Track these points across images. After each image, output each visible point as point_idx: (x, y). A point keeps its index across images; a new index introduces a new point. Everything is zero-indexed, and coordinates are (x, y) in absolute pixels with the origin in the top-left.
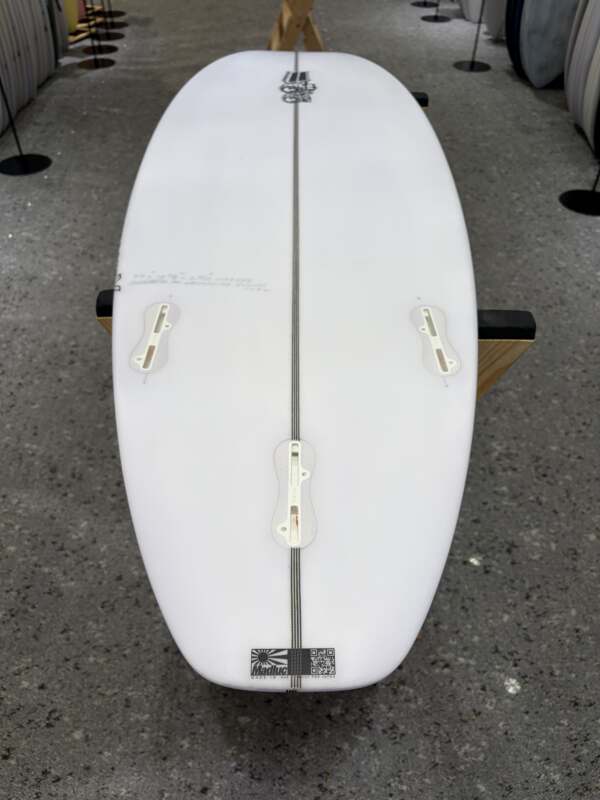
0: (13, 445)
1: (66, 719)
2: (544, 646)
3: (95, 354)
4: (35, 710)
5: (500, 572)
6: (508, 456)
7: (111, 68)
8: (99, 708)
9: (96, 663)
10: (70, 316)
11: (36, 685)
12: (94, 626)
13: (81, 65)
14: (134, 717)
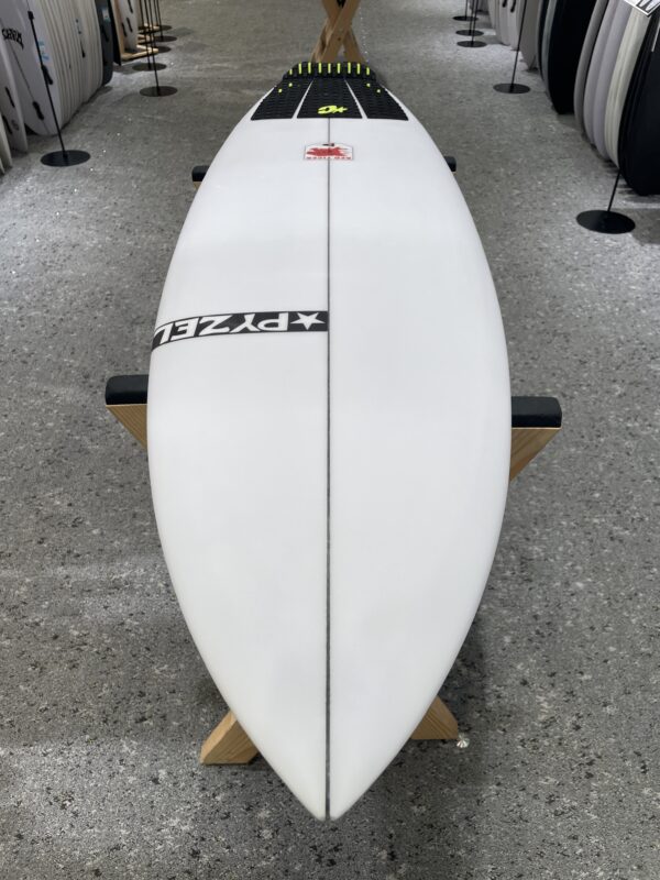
1: (87, 523)
4: (64, 517)
11: (67, 502)
14: (138, 523)
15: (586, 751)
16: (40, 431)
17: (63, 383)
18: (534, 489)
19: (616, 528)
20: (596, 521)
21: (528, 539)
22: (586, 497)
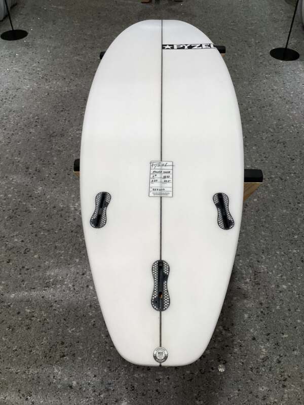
15: (283, 374)
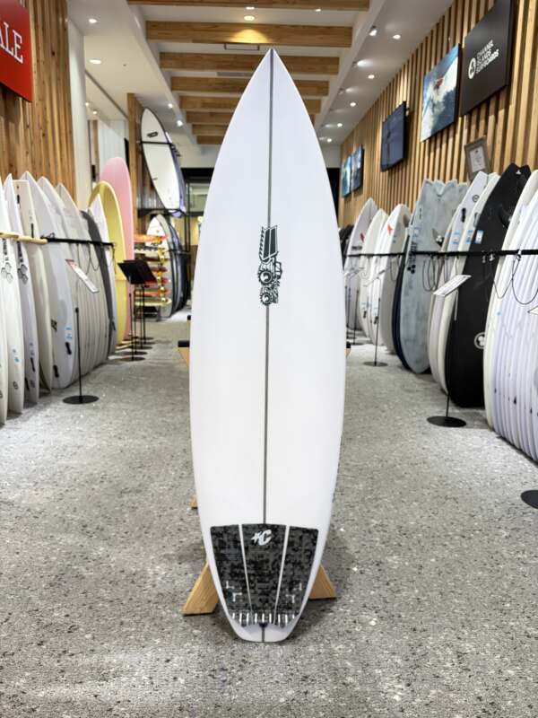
0: (60, 515)
1: (81, 629)
2: (395, 605)
3: (117, 479)
4: (61, 625)
5: (371, 574)
6: (382, 525)
7: (142, 362)
8: (103, 625)
9: (103, 607)
10: (103, 463)
11: (64, 614)
12: (104, 591)
13: (122, 360)
14: (125, 629)
16: (45, 563)
17: (66, 531)
18: (456, 601)
19: (529, 629)
20: (512, 624)
21: (459, 638)
22: (500, 607)
